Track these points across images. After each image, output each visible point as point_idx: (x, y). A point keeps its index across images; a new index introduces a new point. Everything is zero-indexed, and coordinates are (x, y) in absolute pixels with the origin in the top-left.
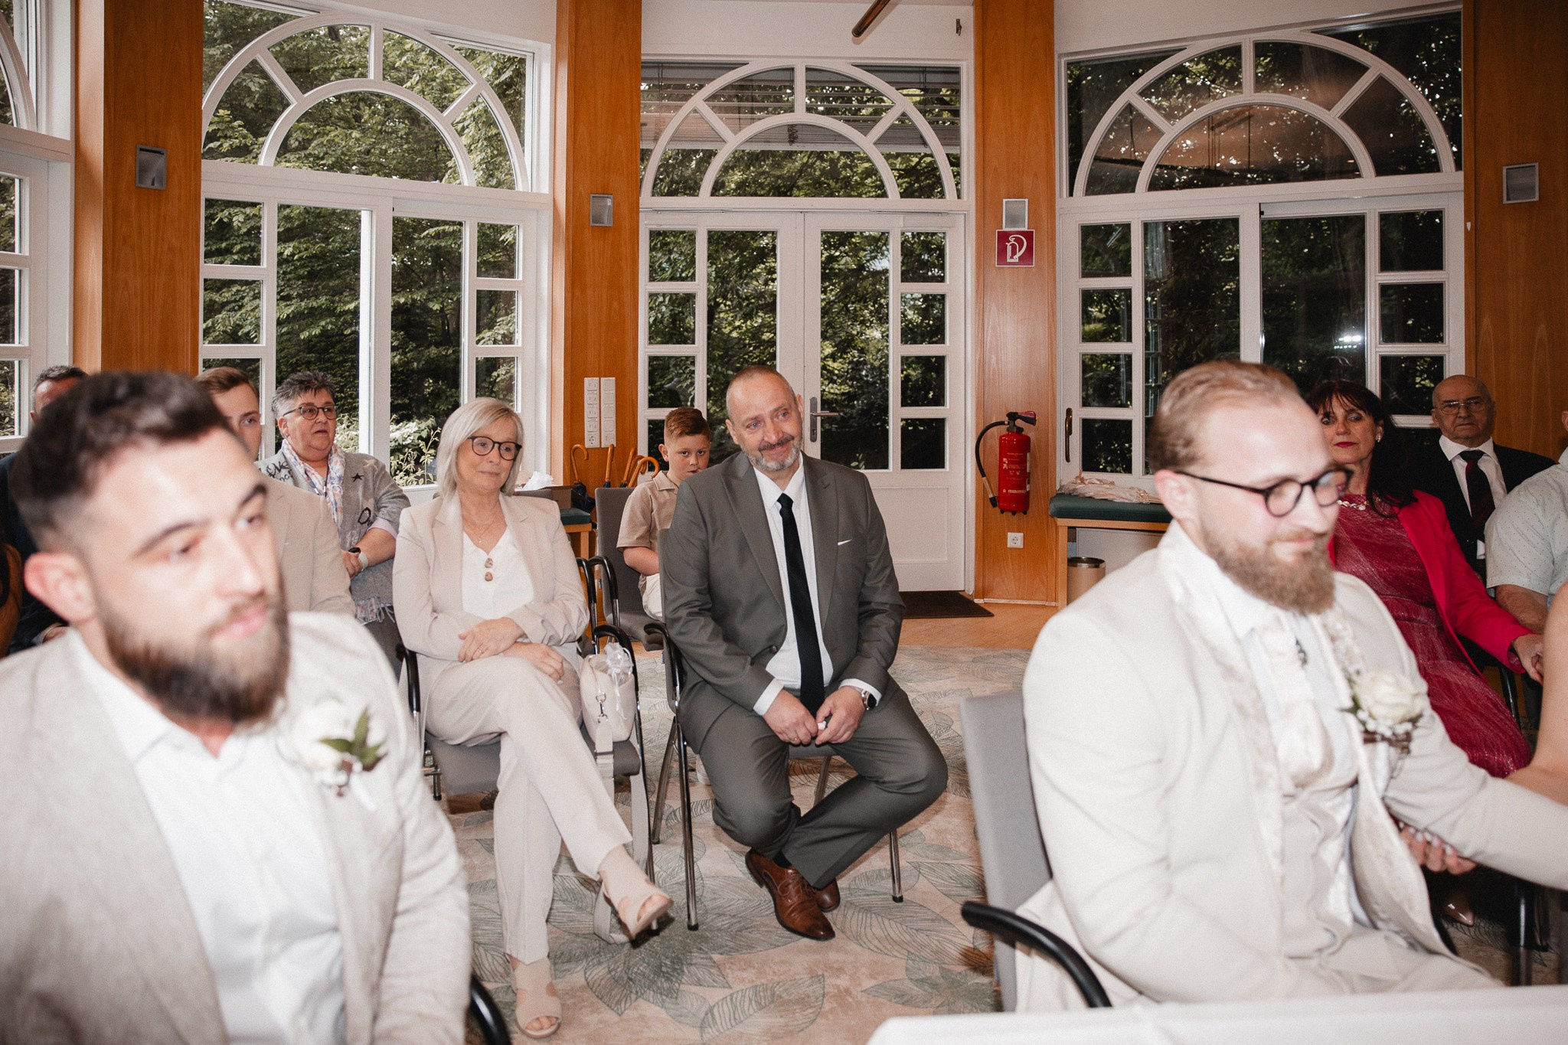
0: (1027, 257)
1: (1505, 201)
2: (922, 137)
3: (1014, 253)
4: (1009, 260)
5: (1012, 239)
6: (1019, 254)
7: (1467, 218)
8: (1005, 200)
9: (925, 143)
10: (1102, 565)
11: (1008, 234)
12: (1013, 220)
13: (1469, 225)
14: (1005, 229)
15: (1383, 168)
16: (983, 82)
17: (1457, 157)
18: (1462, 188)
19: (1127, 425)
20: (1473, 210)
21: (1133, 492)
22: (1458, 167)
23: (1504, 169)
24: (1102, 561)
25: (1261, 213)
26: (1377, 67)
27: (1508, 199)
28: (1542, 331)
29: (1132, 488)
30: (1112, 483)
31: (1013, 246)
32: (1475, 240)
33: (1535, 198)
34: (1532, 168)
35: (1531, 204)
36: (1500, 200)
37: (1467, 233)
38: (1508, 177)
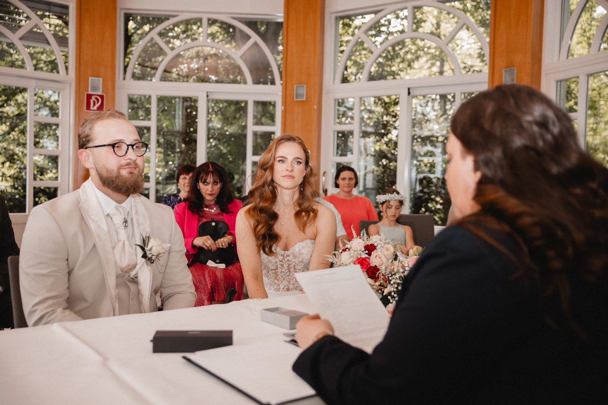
0: (101, 108)
1: (295, 99)
2: (47, 40)
3: (94, 105)
4: (92, 108)
5: (93, 98)
6: (97, 105)
7: (282, 105)
8: (90, 78)
9: (49, 43)
11: (92, 95)
12: (94, 88)
13: (283, 108)
14: (90, 92)
15: (256, 81)
16: (80, 16)
17: (281, 79)
18: (281, 92)
20: (285, 102)
23: (295, 86)
25: (208, 96)
26: (255, 38)
31: (94, 102)
32: (285, 113)
33: (304, 99)
34: (304, 86)
35: (303, 101)
36: (293, 99)
37: (282, 111)
38: (296, 90)
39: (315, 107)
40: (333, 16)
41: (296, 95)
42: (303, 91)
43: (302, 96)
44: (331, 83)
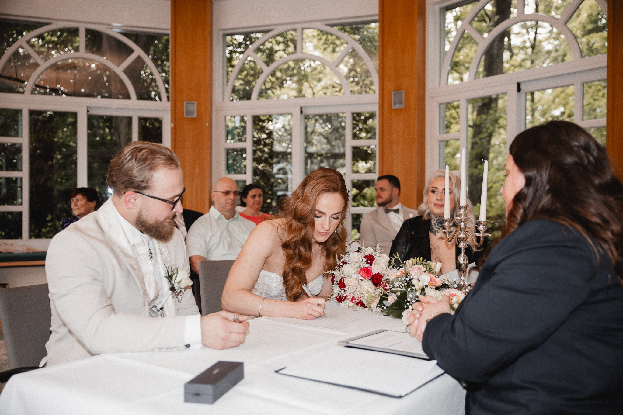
1: (185, 116)
7: (172, 122)
10: (7, 286)
13: (172, 125)
15: (140, 97)
17: (168, 97)
18: (169, 109)
19: (20, 214)
20: (174, 119)
21: (25, 248)
22: (168, 100)
23: (185, 103)
24: (7, 284)
25: (88, 111)
26: (138, 51)
27: (186, 115)
28: (197, 170)
29: (23, 246)
30: (12, 244)
32: (174, 131)
33: (195, 116)
34: (194, 103)
35: (194, 118)
36: (183, 115)
37: (172, 128)
38: (186, 106)
39: (207, 124)
40: (221, 33)
41: (186, 113)
42: (193, 108)
43: (192, 113)
44: (221, 100)
